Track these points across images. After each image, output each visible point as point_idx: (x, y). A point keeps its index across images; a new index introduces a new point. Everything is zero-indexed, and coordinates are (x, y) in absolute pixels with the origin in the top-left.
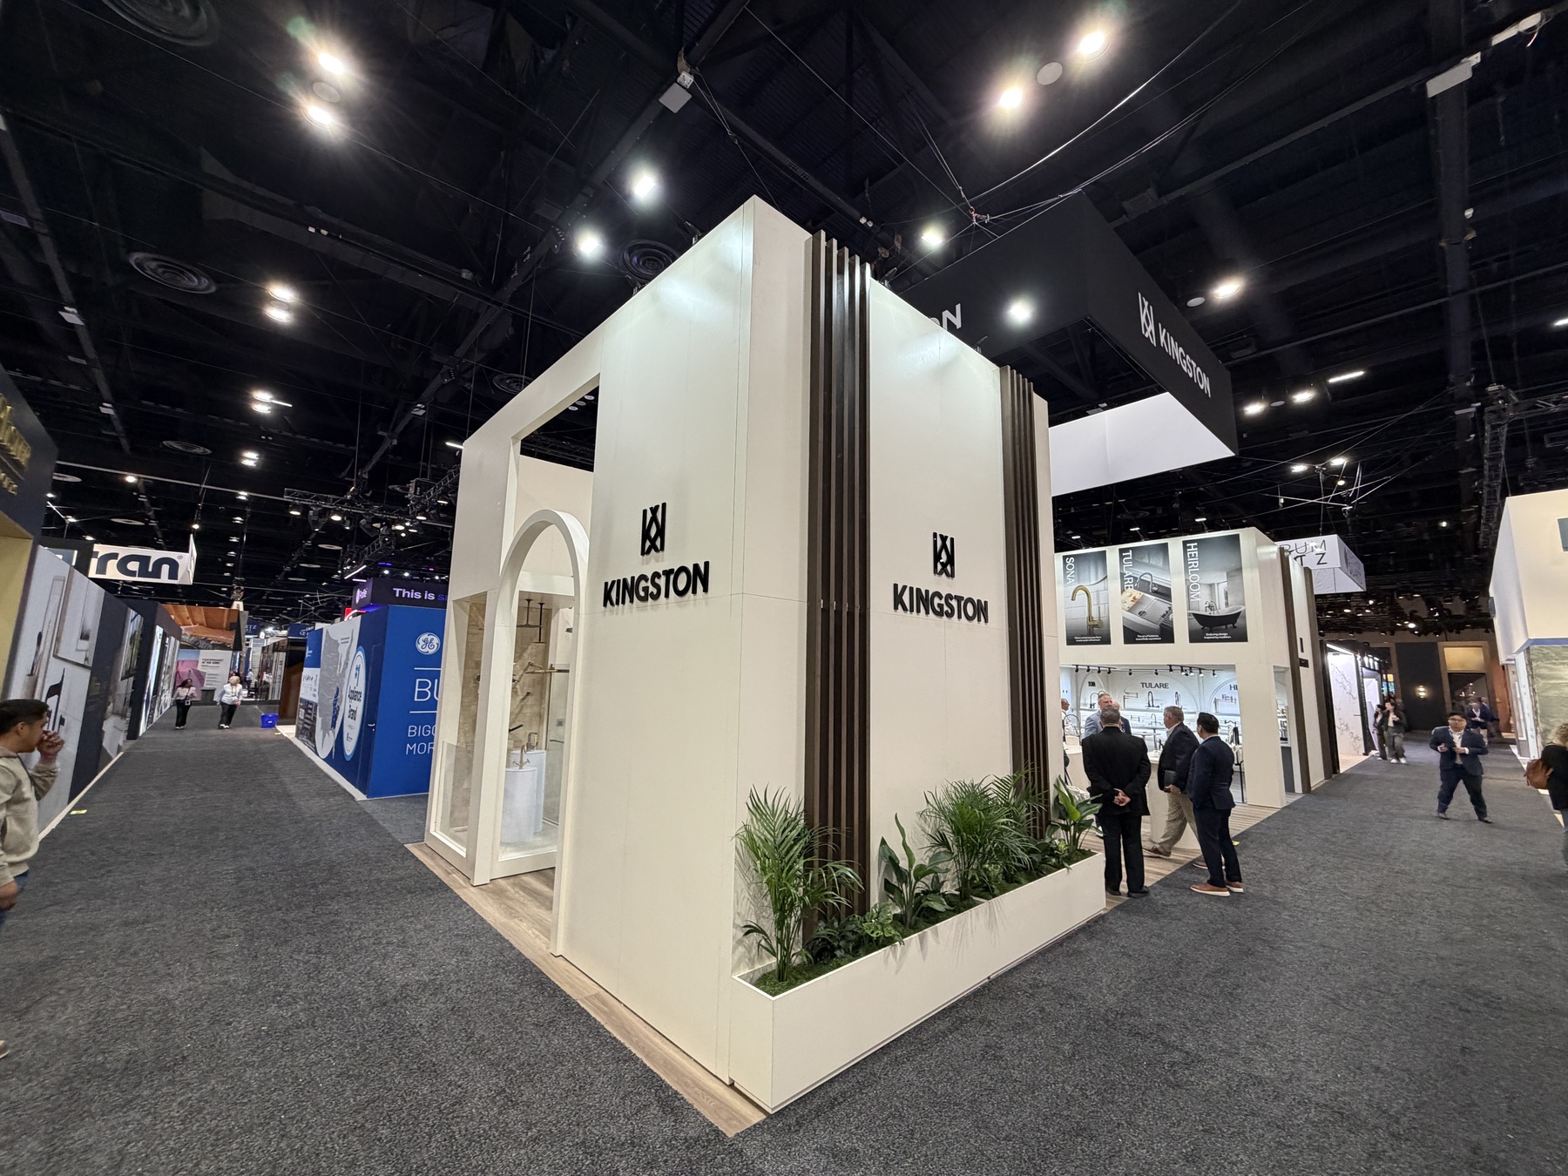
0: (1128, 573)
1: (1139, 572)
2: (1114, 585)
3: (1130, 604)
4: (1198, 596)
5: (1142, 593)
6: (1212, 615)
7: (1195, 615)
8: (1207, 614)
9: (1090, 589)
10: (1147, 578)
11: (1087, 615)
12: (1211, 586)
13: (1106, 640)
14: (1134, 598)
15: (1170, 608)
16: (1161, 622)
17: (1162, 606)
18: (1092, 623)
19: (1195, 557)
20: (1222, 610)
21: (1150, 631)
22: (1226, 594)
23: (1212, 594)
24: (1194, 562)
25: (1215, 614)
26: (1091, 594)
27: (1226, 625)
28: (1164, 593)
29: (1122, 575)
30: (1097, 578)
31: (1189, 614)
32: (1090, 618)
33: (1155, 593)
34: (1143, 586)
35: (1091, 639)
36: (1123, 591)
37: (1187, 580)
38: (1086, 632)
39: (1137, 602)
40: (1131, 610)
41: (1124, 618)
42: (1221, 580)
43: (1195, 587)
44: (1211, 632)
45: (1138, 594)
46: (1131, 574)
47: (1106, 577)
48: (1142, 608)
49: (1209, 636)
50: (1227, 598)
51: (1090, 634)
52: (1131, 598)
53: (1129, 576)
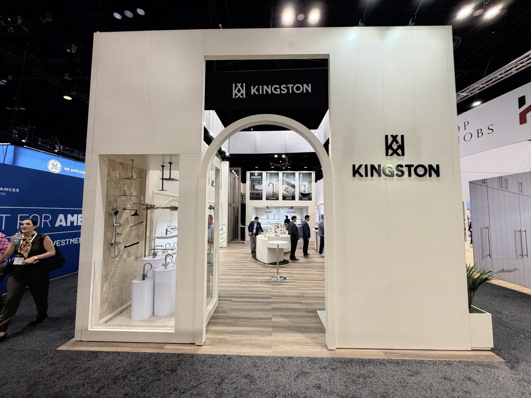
1: (287, 180)
2: (281, 183)
3: (285, 189)
4: (301, 188)
7: (301, 193)
8: (303, 193)
9: (273, 183)
10: (289, 182)
11: (272, 191)
12: (305, 185)
13: (277, 199)
15: (295, 191)
16: (292, 194)
17: (293, 190)
18: (274, 194)
19: (301, 177)
20: (307, 192)
21: (289, 197)
22: (308, 188)
23: (305, 188)
24: (301, 179)
25: (305, 193)
26: (274, 185)
27: (307, 196)
28: (293, 186)
29: (283, 180)
30: (276, 180)
31: (299, 193)
33: (291, 186)
34: (288, 184)
35: (273, 198)
36: (283, 185)
37: (299, 183)
38: (272, 196)
39: (287, 188)
40: (285, 191)
41: (283, 193)
42: (307, 184)
43: (301, 185)
44: (304, 197)
45: (287, 186)
46: (285, 180)
47: (278, 180)
48: (288, 190)
49: (304, 199)
52: (285, 187)
53: (285, 181)
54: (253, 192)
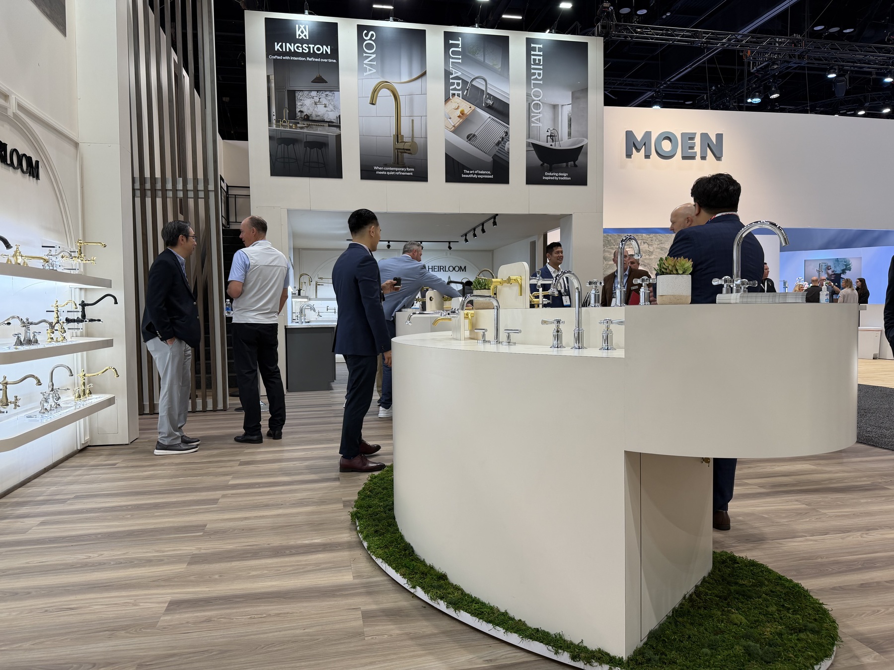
0: (456, 73)
1: (470, 73)
2: (435, 86)
3: (456, 121)
4: (539, 120)
5: (473, 107)
6: (553, 147)
7: (534, 145)
8: (548, 145)
9: (401, 90)
11: (394, 132)
12: (555, 107)
13: (421, 175)
14: (462, 113)
15: (507, 133)
16: (494, 152)
17: (496, 128)
18: (401, 146)
19: (539, 64)
20: (564, 143)
21: (480, 165)
22: (570, 120)
23: (555, 119)
24: (538, 71)
25: (556, 146)
26: (402, 99)
27: (567, 162)
28: (500, 110)
29: (447, 73)
30: (410, 73)
31: (528, 144)
32: (398, 137)
33: (489, 108)
34: (474, 95)
35: (399, 171)
36: (447, 100)
37: (528, 95)
38: (392, 160)
39: (466, 119)
40: (456, 130)
41: (447, 141)
42: (563, 98)
43: (537, 106)
44: (550, 170)
45: (467, 107)
46: (459, 74)
47: (424, 74)
48: (473, 129)
49: (548, 176)
50: (570, 126)
51: (398, 163)
52: (458, 113)
53: (457, 78)
54: (289, 129)
